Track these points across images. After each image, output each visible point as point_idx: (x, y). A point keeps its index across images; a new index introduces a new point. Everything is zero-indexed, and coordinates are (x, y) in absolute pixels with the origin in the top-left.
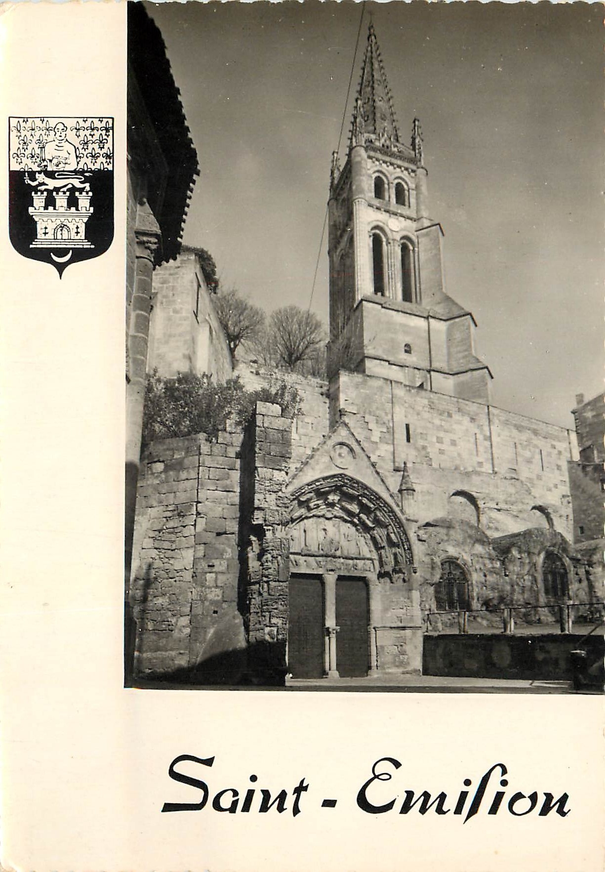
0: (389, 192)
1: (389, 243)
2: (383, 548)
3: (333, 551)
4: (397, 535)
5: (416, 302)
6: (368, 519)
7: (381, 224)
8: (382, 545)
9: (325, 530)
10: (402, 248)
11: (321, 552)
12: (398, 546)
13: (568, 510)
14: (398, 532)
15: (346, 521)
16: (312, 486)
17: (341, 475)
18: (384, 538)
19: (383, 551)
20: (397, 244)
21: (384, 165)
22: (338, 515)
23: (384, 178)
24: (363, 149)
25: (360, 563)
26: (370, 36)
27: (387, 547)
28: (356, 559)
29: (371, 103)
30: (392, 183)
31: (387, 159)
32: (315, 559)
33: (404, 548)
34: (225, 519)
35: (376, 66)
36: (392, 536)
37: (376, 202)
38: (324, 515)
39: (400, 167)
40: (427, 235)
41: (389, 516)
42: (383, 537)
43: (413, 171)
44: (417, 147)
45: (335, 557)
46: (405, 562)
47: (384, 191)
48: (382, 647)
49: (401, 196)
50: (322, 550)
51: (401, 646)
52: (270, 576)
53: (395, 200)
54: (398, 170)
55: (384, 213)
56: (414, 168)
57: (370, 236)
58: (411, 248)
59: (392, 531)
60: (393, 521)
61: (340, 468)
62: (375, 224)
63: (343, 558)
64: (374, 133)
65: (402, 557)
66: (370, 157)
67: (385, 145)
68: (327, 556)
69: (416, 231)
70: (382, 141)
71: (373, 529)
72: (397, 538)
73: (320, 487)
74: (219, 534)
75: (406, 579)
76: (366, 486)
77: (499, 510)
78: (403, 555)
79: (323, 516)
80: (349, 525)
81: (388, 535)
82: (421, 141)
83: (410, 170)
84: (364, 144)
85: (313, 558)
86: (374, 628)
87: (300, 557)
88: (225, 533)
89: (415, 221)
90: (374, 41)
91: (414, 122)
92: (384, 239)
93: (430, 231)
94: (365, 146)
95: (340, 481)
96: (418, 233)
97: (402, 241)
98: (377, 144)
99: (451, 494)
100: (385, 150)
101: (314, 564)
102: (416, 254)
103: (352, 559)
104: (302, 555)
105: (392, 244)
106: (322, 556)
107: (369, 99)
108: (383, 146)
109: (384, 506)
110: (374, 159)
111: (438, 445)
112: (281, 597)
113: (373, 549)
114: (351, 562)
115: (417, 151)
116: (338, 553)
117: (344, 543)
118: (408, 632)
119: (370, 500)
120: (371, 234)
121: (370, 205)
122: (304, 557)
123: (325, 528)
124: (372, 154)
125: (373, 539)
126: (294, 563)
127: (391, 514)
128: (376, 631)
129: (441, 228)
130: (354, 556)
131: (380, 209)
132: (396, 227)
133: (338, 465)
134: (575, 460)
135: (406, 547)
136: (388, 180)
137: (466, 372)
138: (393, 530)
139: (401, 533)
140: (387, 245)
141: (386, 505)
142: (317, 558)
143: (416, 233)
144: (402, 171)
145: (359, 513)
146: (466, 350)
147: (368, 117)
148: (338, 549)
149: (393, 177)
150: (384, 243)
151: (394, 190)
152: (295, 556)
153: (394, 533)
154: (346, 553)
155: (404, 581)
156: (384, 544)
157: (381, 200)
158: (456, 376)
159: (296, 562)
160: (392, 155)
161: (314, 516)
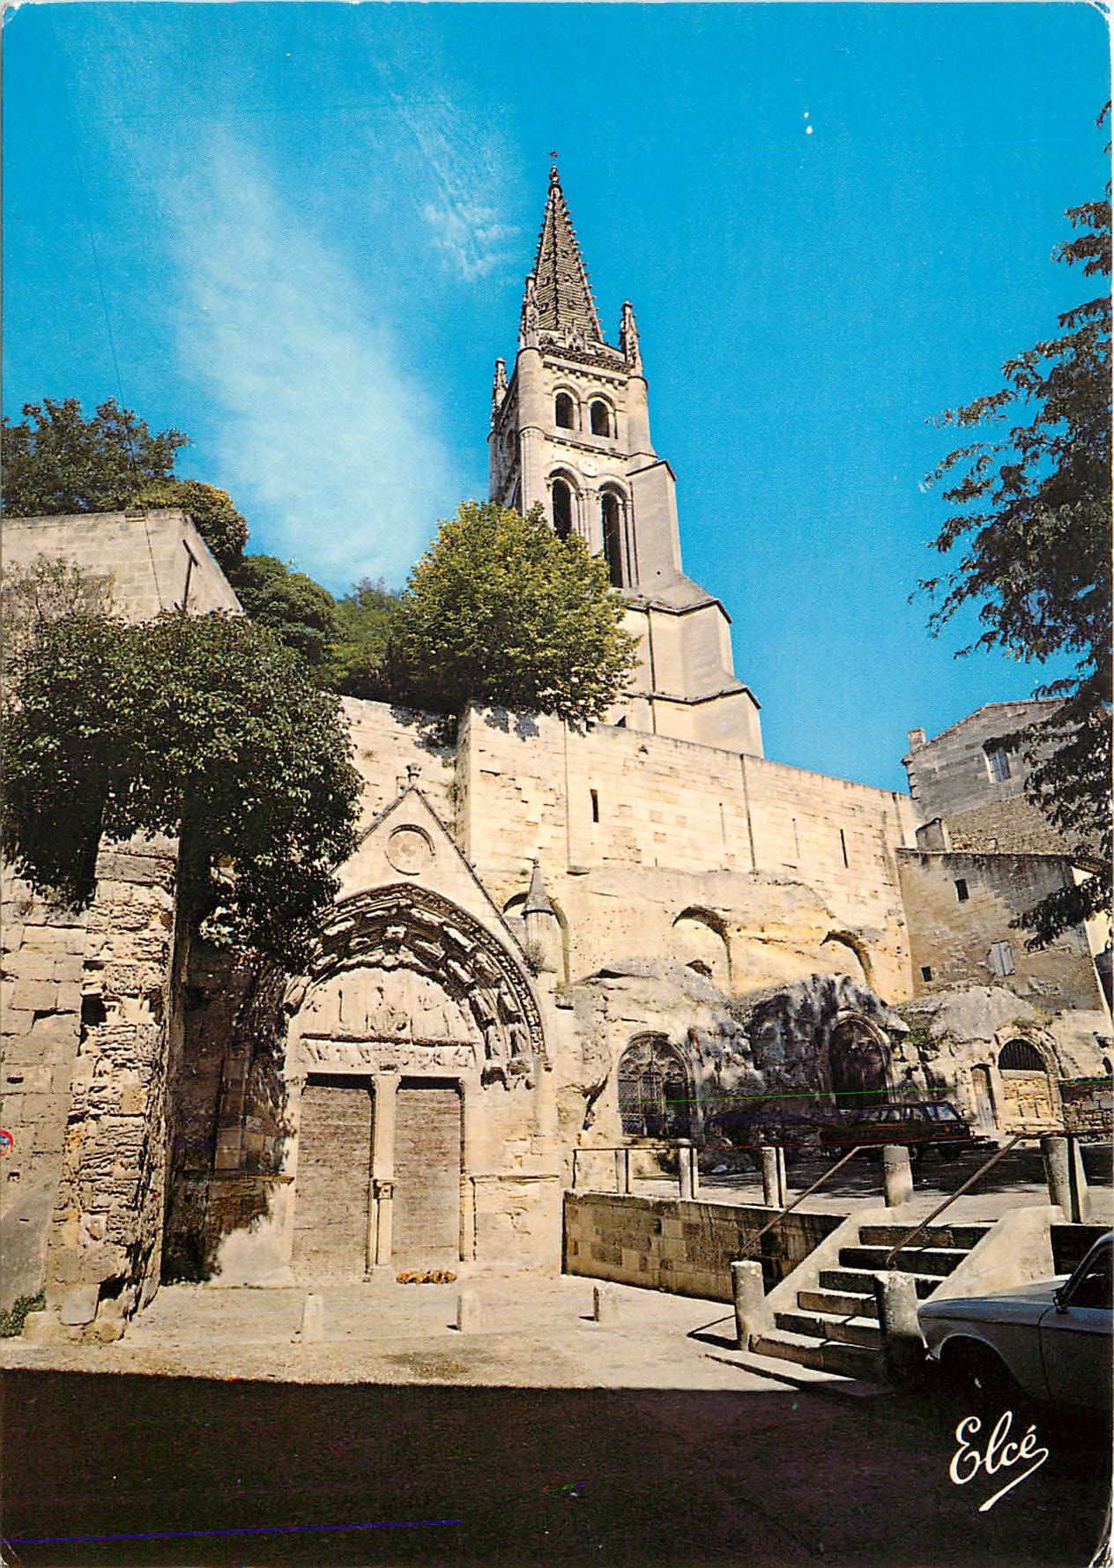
0: (580, 415)
1: (581, 495)
2: (491, 1022)
3: (393, 1029)
4: (516, 996)
5: (630, 586)
6: (463, 967)
7: (567, 467)
8: (490, 1018)
9: (380, 990)
10: (603, 503)
11: (371, 1033)
12: (519, 1020)
13: (897, 938)
14: (518, 992)
15: (422, 973)
16: (348, 909)
17: (405, 885)
18: (494, 1003)
19: (491, 1028)
20: (593, 496)
21: (572, 377)
22: (406, 960)
23: (571, 396)
24: (536, 352)
25: (447, 1051)
26: (552, 187)
27: (498, 1021)
28: (441, 1044)
29: (552, 285)
30: (586, 403)
31: (576, 366)
32: (359, 1048)
33: (529, 1022)
34: (59, 982)
35: (560, 230)
36: (507, 999)
37: (560, 432)
38: (379, 961)
39: (598, 378)
40: (645, 480)
41: (500, 962)
42: (491, 1003)
43: (622, 384)
44: (629, 347)
45: (397, 1041)
46: (530, 1047)
47: (572, 415)
48: (487, 1217)
49: (600, 422)
50: (372, 1028)
51: (518, 1214)
52: (101, 1106)
53: (590, 428)
54: (597, 383)
55: (571, 449)
56: (624, 377)
57: (548, 485)
58: (620, 501)
59: (507, 990)
60: (507, 971)
61: (405, 873)
62: (556, 466)
63: (414, 1044)
64: (556, 329)
65: (525, 1038)
66: (547, 365)
67: (575, 345)
68: (381, 1040)
69: (628, 475)
70: (570, 339)
71: (472, 987)
72: (517, 1004)
73: (364, 909)
74: (40, 1014)
75: (532, 1081)
76: (452, 904)
77: (765, 942)
78: (528, 1034)
79: (377, 964)
80: (426, 979)
81: (500, 997)
82: (635, 337)
83: (616, 383)
84: (537, 346)
85: (354, 1044)
86: (471, 1179)
87: (329, 1042)
88: (54, 1012)
89: (626, 459)
90: (558, 195)
91: (624, 310)
92: (572, 490)
93: (652, 474)
94: (540, 348)
95: (404, 897)
96: (631, 477)
97: (603, 493)
98: (560, 344)
99: (678, 914)
100: (572, 354)
101: (357, 1057)
102: (629, 511)
103: (431, 1044)
104: (333, 1040)
105: (585, 497)
106: (373, 1040)
107: (549, 278)
108: (571, 347)
109: (490, 943)
110: (555, 368)
111: (654, 827)
112: (122, 1148)
113: (474, 1024)
114: (430, 1050)
115: (629, 353)
116: (404, 1034)
117: (415, 1012)
118: (531, 1189)
119: (464, 933)
120: (550, 482)
121: (548, 438)
122: (336, 1043)
123: (381, 985)
124: (550, 359)
125: (474, 1007)
126: (316, 1054)
127: (502, 958)
128: (474, 1184)
129: (669, 469)
130: (435, 1039)
131: (564, 444)
132: (593, 470)
133: (401, 869)
134: (909, 846)
135: (531, 1019)
136: (579, 399)
137: (715, 698)
138: (509, 988)
139: (523, 992)
140: (577, 499)
141: (493, 941)
142: (362, 1045)
143: (628, 479)
144: (604, 384)
145: (446, 958)
146: (710, 663)
147: (547, 305)
148: (404, 1026)
149: (588, 393)
150: (573, 497)
151: (589, 413)
152: (320, 1042)
153: (512, 995)
154: (419, 1035)
155: (528, 1086)
156: (494, 1015)
157: (568, 430)
158: (696, 707)
159: (319, 1052)
160: (585, 359)
161: (359, 965)
